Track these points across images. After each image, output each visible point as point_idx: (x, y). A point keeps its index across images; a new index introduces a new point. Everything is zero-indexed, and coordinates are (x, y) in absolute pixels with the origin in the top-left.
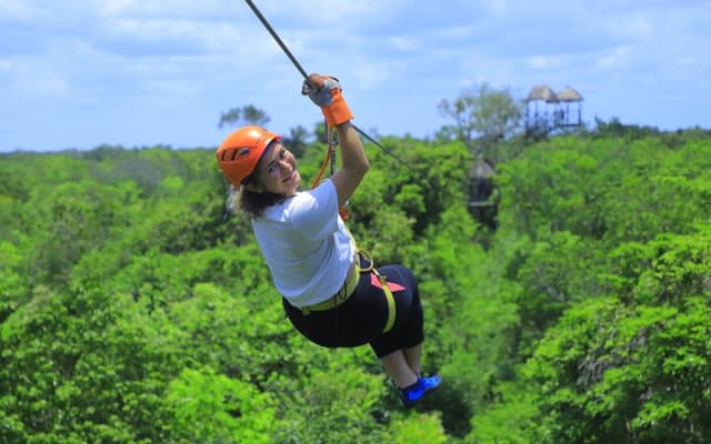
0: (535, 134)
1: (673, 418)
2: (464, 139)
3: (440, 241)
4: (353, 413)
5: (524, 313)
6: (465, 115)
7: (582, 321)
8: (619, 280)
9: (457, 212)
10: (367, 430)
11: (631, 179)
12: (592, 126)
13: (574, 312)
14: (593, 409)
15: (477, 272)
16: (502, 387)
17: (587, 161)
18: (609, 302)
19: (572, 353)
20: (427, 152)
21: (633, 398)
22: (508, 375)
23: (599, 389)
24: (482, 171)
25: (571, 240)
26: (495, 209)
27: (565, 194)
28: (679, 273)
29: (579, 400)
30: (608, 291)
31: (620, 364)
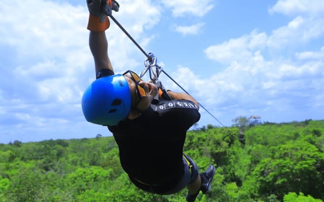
0: (252, 125)
1: (284, 182)
2: (237, 127)
3: (234, 147)
4: (218, 183)
5: (252, 162)
6: (237, 122)
7: (264, 163)
8: (271, 154)
9: (237, 141)
10: (221, 186)
11: (272, 133)
12: (263, 123)
13: (263, 161)
14: (267, 181)
15: (242, 153)
16: (248, 177)
17: (263, 130)
18: (269, 159)
19: (262, 170)
20: (230, 130)
21: (275, 178)
22: (249, 174)
23: (269, 177)
24: (241, 133)
25: (260, 146)
26: (244, 140)
27: (259, 137)
28: (283, 152)
29: (264, 179)
30: (269, 156)
31: (272, 171)
